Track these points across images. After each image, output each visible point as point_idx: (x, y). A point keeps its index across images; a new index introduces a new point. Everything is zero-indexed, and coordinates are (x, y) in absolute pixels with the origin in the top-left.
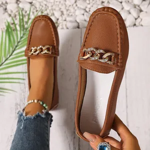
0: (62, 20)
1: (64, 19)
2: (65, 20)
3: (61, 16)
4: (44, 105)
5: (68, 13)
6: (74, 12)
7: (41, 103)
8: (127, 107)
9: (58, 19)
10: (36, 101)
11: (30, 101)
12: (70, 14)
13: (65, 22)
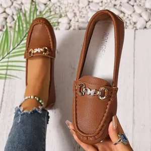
0: (74, 21)
1: (76, 20)
2: (78, 21)
3: (74, 17)
4: (40, 101)
5: (81, 14)
6: (87, 14)
7: (38, 99)
8: (134, 105)
9: (70, 21)
10: (32, 97)
11: (27, 98)
12: (83, 16)
13: (78, 23)
